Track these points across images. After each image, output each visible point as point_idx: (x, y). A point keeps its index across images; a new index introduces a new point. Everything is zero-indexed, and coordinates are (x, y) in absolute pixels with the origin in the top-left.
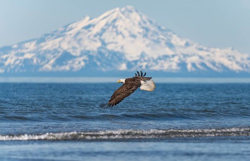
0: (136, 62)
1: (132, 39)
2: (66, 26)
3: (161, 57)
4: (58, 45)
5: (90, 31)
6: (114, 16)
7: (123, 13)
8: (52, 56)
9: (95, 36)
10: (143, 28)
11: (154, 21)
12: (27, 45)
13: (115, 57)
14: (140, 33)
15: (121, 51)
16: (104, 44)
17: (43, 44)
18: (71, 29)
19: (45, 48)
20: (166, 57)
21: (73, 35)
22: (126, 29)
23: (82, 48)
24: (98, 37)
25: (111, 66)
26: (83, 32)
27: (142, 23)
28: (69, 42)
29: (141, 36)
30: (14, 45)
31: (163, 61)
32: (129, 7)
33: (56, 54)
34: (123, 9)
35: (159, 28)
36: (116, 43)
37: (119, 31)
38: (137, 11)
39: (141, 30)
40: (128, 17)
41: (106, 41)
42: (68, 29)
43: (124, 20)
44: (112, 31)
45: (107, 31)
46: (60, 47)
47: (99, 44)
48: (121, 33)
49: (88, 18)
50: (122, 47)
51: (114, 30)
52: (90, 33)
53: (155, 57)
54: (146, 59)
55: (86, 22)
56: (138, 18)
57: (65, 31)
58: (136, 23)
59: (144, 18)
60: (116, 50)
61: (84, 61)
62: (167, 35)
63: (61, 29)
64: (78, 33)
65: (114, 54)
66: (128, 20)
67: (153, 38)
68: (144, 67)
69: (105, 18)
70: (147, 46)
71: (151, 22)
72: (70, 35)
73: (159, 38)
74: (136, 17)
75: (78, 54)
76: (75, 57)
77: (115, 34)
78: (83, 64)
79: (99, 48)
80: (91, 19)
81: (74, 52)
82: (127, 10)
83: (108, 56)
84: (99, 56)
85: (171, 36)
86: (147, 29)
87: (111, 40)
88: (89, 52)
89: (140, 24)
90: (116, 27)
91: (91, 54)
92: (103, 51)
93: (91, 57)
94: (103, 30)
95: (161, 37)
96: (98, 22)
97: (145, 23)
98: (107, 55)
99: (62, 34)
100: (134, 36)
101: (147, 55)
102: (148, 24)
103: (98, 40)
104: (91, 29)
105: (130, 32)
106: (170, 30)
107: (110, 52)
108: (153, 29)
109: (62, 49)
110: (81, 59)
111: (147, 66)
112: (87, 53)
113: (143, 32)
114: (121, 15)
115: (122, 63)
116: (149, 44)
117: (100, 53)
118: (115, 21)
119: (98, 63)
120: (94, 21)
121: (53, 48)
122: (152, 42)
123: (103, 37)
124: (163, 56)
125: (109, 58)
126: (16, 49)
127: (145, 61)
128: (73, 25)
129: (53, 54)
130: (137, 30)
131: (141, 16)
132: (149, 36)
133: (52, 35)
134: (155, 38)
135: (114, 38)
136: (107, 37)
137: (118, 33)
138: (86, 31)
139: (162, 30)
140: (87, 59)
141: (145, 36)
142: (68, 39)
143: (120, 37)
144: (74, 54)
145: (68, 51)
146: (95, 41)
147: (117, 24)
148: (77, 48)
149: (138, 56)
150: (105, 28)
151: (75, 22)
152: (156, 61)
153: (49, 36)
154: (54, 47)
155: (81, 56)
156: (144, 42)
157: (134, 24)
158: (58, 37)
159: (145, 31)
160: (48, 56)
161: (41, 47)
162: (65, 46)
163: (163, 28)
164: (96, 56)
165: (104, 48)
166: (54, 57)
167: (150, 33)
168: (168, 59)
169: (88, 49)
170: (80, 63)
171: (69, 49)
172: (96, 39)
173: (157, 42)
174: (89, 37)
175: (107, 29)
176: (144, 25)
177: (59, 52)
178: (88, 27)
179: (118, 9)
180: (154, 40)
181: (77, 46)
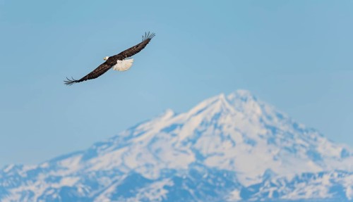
0: (257, 187)
1: (249, 147)
2: (133, 128)
3: (300, 177)
4: (120, 162)
5: (174, 135)
6: (216, 108)
7: (231, 102)
8: (110, 181)
9: (184, 144)
10: (267, 127)
11: (285, 116)
12: (65, 163)
13: (219, 179)
14: (261, 136)
15: (230, 169)
16: (200, 157)
17: (93, 161)
18: (142, 133)
19: (96, 168)
20: (308, 176)
21: (145, 144)
22: (236, 130)
23: (163, 166)
24: (189, 144)
25: (214, 194)
26: (163, 138)
27: (264, 118)
28: (140, 155)
29: (265, 141)
30: (42, 163)
31: (303, 184)
32: (242, 92)
33: (117, 177)
34: (231, 97)
35: (295, 126)
36: (222, 154)
37: (226, 135)
38: (255, 99)
39: (264, 132)
40: (240, 109)
41: (204, 152)
42: (135, 134)
43: (233, 116)
44: (214, 134)
45: (205, 133)
46: (123, 164)
47: (192, 158)
48: (229, 137)
49: (170, 113)
50: (232, 162)
51: (217, 131)
52: (175, 139)
53: (290, 178)
54: (274, 181)
55: (167, 119)
56: (259, 111)
57: (131, 137)
58: (255, 118)
59: (269, 110)
60: (221, 167)
61: (166, 187)
62: (309, 138)
63: (124, 133)
64: (154, 140)
65: (218, 174)
66: (240, 115)
67: (285, 144)
68: (270, 195)
69: (200, 112)
70: (275, 159)
71: (280, 116)
72: (141, 142)
73: (294, 145)
74: (254, 108)
75: (156, 176)
76: (151, 181)
77: (219, 139)
78: (164, 192)
79: (191, 165)
80: (176, 114)
81: (148, 172)
82: (237, 97)
83: (208, 177)
84: (193, 179)
85: (315, 140)
86: (274, 130)
87: (212, 150)
88: (174, 171)
89: (261, 120)
90: (220, 128)
91: (178, 175)
92: (198, 169)
93: (178, 181)
94: (199, 133)
95: (300, 141)
96: (188, 120)
97: (269, 118)
98: (205, 176)
99: (126, 142)
100: (251, 142)
101: (276, 175)
102: (276, 120)
103: (190, 151)
104: (176, 131)
105: (244, 135)
106: (314, 130)
107: (210, 171)
108: (284, 128)
109: (127, 167)
110: (160, 185)
111: (275, 193)
112: (171, 174)
113: (268, 133)
114: (228, 106)
115: (233, 190)
116: (279, 155)
117: (193, 173)
118: (217, 116)
119: (192, 191)
120: (182, 117)
121: (110, 168)
122: (284, 152)
123: (197, 146)
124: (303, 175)
125: (210, 181)
126: (47, 170)
127: (273, 185)
128: (146, 126)
129: (111, 177)
130: (257, 131)
131: (262, 107)
132: (278, 141)
133: (110, 144)
134: (289, 145)
135: (217, 147)
136: (205, 144)
137: (224, 138)
138: (167, 136)
139: (301, 130)
140: (172, 184)
141: (271, 141)
142: (137, 150)
143: (227, 144)
144: (147, 176)
145: (138, 171)
146: (185, 152)
147: (221, 121)
148: (153, 166)
149: (260, 177)
150: (201, 129)
151: (148, 121)
152: (291, 185)
153: (104, 147)
154: (113, 165)
155: (160, 179)
156: (270, 151)
157: (250, 121)
158: (120, 147)
159: (270, 131)
160: (104, 180)
161: (90, 166)
162: (132, 163)
163: (301, 126)
164: (187, 178)
165: (200, 165)
166: (114, 182)
167: (279, 136)
168: (312, 181)
169: (172, 166)
170: (159, 191)
171: (139, 167)
172: (187, 148)
173: (293, 150)
174: (173, 145)
175: (205, 130)
176: (268, 123)
177: (122, 174)
178: (170, 129)
179: (222, 96)
180: (286, 148)
181: (154, 162)
